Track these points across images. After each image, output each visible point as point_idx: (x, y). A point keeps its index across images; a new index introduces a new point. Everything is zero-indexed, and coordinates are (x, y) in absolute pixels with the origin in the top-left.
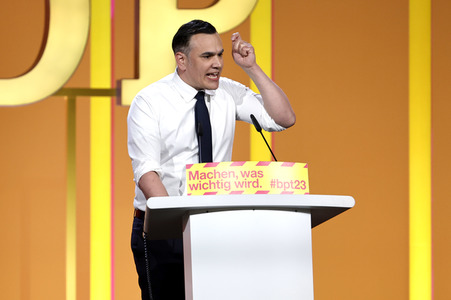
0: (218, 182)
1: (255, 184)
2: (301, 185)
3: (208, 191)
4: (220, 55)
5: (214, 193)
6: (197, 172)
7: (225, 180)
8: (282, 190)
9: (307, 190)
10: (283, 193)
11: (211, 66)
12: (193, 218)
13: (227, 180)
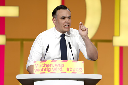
0: (46, 69)
1: (61, 69)
2: (80, 70)
3: (42, 72)
4: (69, 18)
5: (44, 73)
6: (38, 64)
7: (48, 68)
8: (72, 72)
9: (83, 72)
10: (72, 73)
11: (65, 22)
12: (35, 83)
13: (49, 67)
